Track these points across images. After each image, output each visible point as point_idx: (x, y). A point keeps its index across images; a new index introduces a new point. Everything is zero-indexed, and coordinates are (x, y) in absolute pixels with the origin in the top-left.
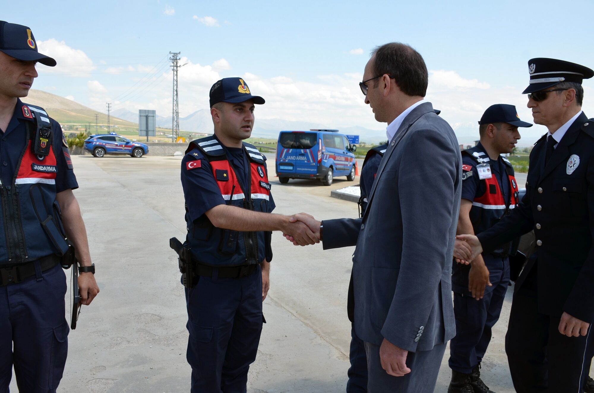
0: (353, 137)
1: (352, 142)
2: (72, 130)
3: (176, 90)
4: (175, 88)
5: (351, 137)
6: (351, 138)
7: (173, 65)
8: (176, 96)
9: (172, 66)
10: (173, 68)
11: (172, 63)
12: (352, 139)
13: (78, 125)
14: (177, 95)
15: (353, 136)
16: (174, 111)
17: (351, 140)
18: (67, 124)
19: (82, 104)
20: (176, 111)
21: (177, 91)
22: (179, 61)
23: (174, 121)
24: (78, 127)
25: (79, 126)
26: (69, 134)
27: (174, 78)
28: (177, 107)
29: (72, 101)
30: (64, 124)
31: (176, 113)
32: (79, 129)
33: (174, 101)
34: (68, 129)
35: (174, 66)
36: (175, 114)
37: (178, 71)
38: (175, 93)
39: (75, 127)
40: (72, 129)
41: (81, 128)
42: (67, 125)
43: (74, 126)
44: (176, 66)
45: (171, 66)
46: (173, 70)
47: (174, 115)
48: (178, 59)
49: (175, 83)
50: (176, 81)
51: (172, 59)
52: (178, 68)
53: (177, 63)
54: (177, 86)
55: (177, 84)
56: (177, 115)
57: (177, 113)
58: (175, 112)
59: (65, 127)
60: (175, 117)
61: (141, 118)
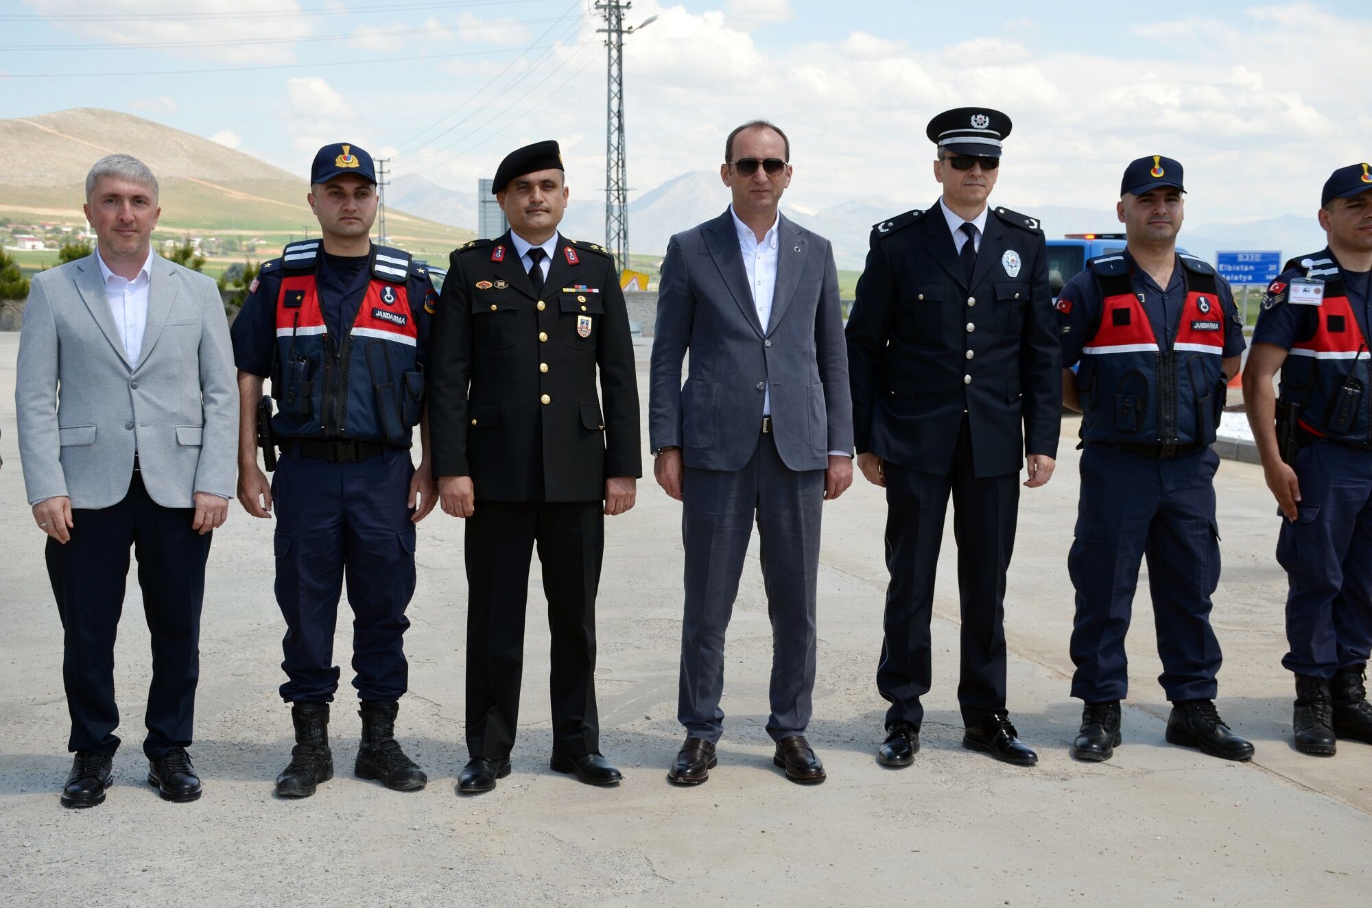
0: (1258, 260)
1: (1250, 278)
2: (234, 253)
3: (619, 111)
4: (615, 108)
5: (1247, 259)
6: (1248, 264)
7: (605, 26)
8: (617, 132)
9: (603, 31)
10: (605, 36)
11: (602, 19)
12: (1252, 268)
13: (254, 237)
14: (620, 128)
15: (1255, 253)
16: (612, 183)
17: (1246, 269)
18: (216, 232)
19: (270, 162)
20: (617, 183)
21: (620, 115)
22: (625, 11)
23: (612, 218)
24: (254, 241)
25: (261, 238)
26: (226, 268)
27: (609, 71)
28: (620, 170)
29: (232, 151)
30: (206, 233)
31: (618, 190)
32: (259, 251)
33: (612, 149)
34: (220, 250)
35: (609, 31)
36: (616, 193)
37: (623, 47)
38: (615, 121)
39: (244, 243)
40: (235, 250)
41: (268, 246)
42: (217, 237)
43: (240, 238)
44: (616, 31)
45: (599, 31)
46: (608, 44)
47: (612, 198)
48: (624, 7)
49: (615, 88)
50: (618, 80)
51: (604, 7)
52: (625, 36)
53: (619, 20)
54: (621, 99)
55: (620, 91)
56: (621, 199)
57: (622, 190)
58: (616, 187)
59: (209, 242)
60: (616, 203)
61: (485, 208)
